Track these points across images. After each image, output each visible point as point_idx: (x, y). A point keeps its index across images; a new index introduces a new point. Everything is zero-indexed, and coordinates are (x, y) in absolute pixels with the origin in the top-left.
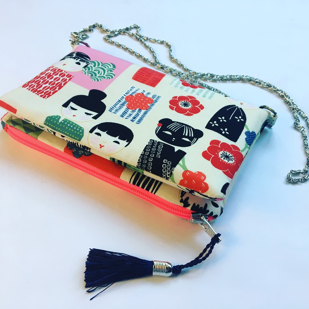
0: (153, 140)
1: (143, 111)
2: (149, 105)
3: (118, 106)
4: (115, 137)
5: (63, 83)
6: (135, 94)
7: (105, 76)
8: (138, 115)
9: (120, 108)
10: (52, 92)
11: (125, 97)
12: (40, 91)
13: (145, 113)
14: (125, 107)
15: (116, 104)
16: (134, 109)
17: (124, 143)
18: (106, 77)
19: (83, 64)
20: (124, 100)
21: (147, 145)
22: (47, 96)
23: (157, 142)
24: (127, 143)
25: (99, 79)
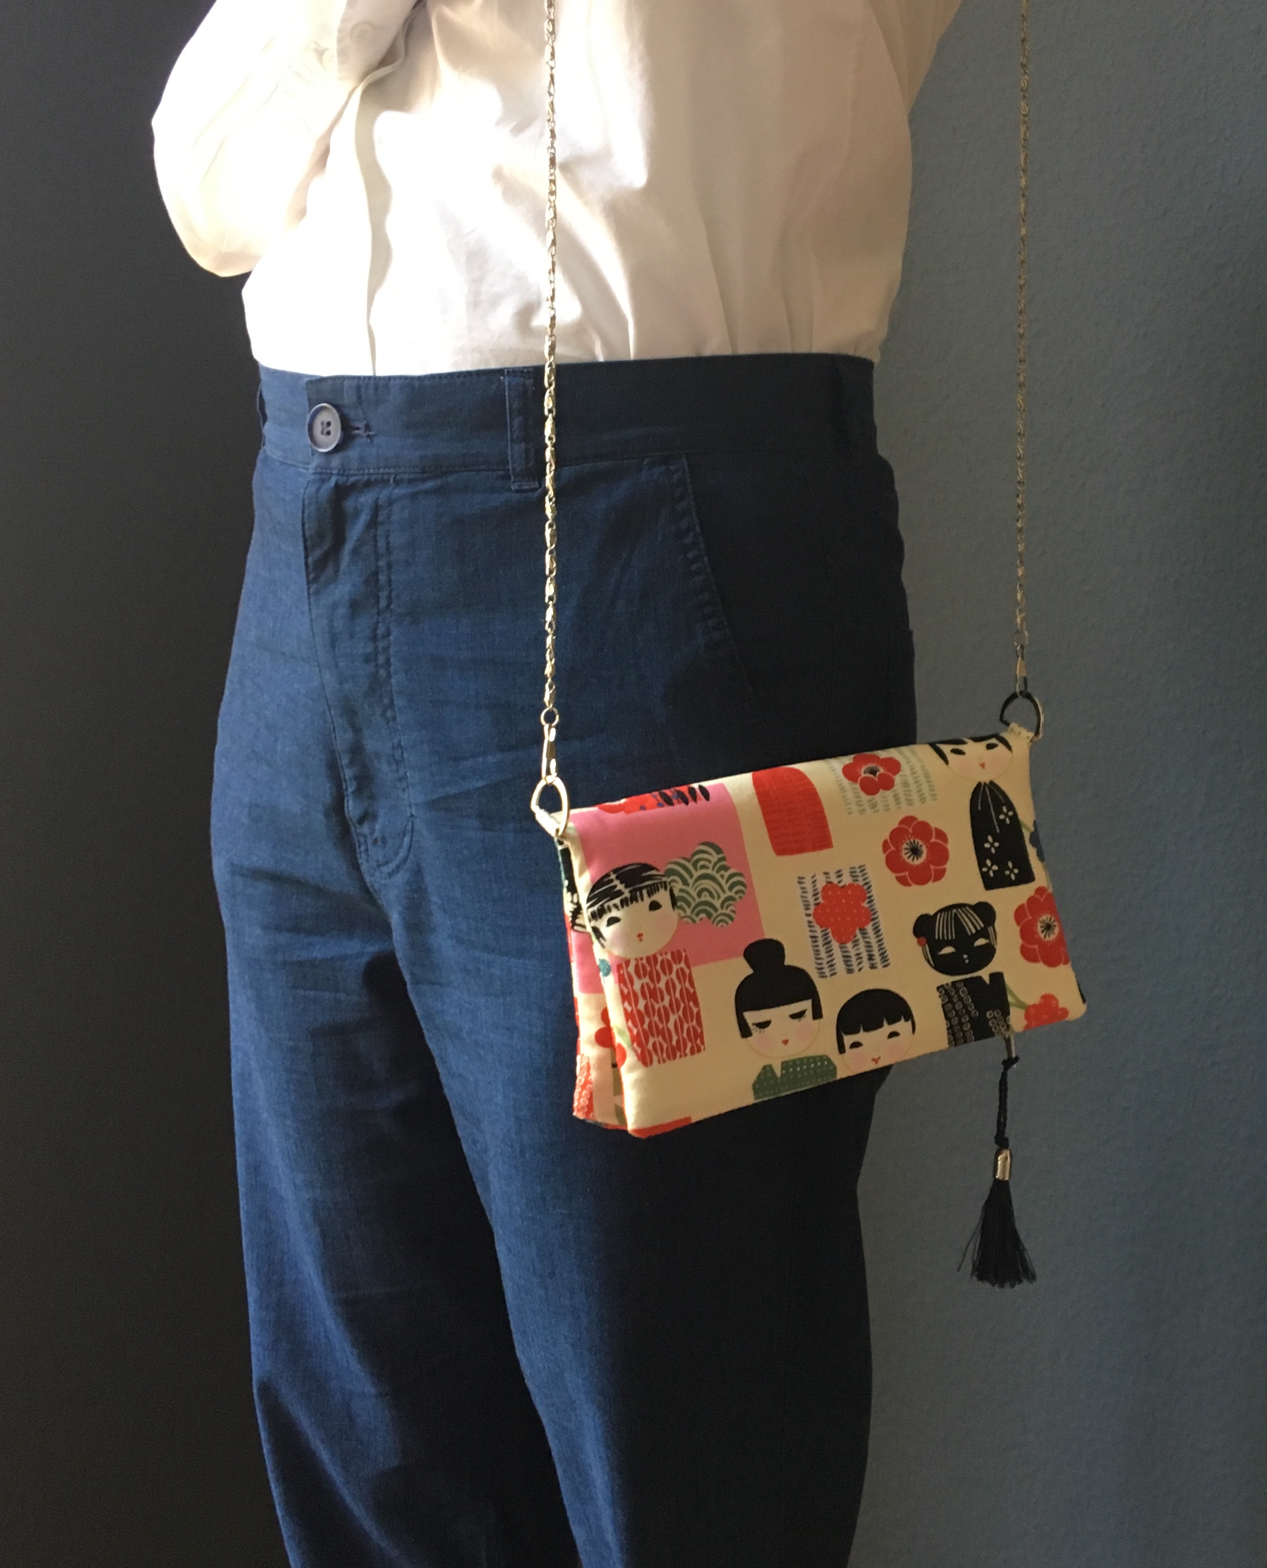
0: (942, 986)
1: (869, 928)
2: (865, 905)
3: (823, 954)
4: (881, 1026)
5: (687, 984)
6: (820, 895)
7: (728, 894)
8: (868, 945)
9: (829, 951)
10: (694, 1023)
11: (811, 918)
12: (678, 1041)
13: (877, 931)
14: (835, 945)
15: (817, 952)
16: (852, 937)
17: (902, 1026)
18: (732, 894)
19: (662, 897)
20: (818, 928)
21: (943, 1006)
22: (699, 1041)
23: (950, 985)
24: (909, 1023)
25: (728, 912)
